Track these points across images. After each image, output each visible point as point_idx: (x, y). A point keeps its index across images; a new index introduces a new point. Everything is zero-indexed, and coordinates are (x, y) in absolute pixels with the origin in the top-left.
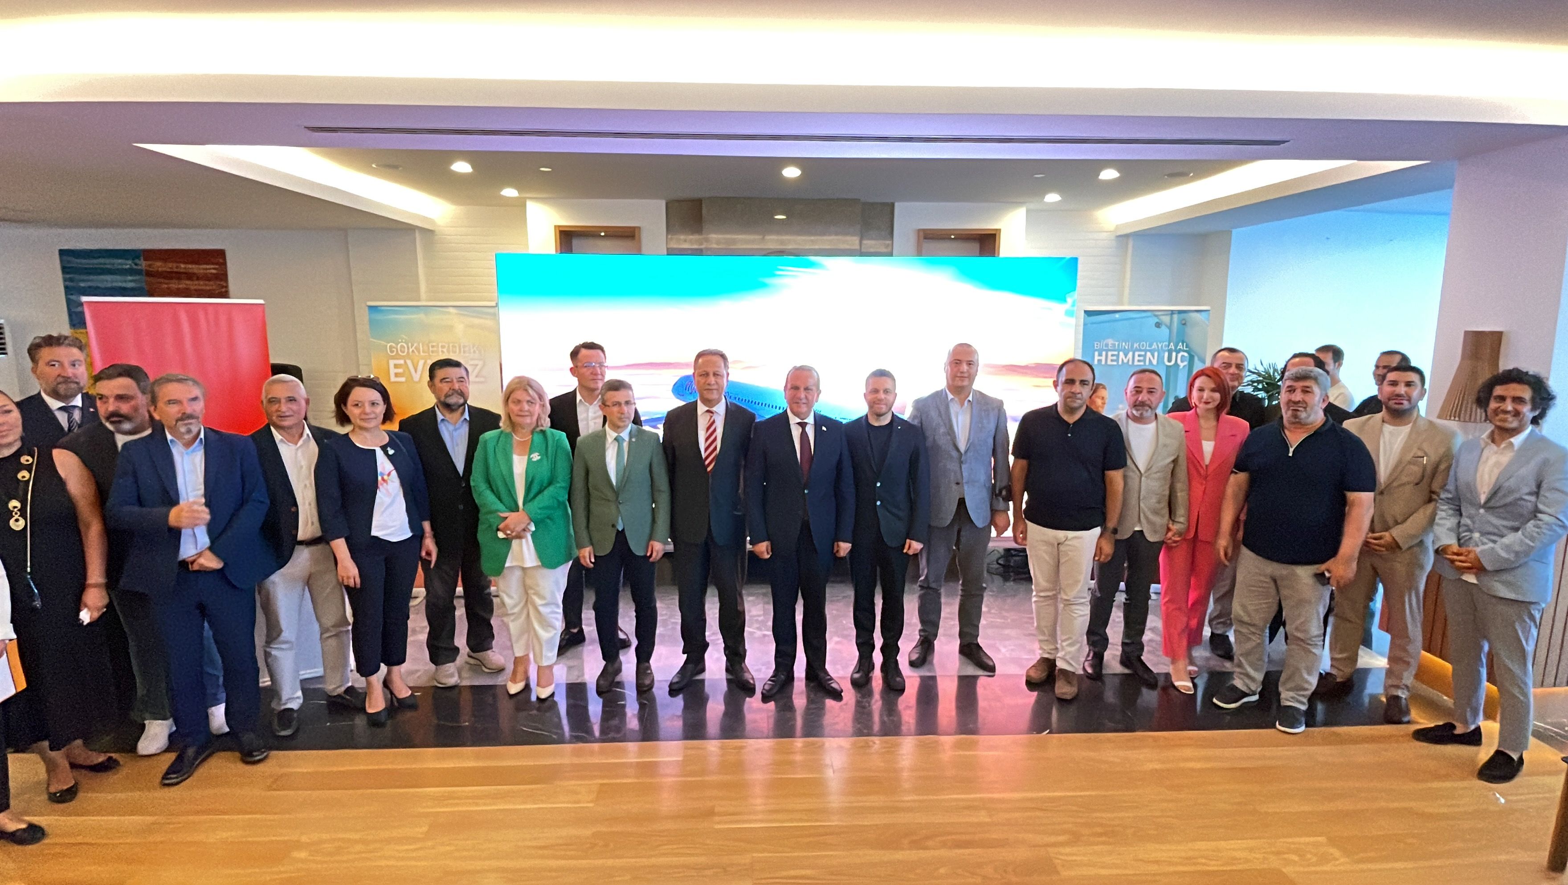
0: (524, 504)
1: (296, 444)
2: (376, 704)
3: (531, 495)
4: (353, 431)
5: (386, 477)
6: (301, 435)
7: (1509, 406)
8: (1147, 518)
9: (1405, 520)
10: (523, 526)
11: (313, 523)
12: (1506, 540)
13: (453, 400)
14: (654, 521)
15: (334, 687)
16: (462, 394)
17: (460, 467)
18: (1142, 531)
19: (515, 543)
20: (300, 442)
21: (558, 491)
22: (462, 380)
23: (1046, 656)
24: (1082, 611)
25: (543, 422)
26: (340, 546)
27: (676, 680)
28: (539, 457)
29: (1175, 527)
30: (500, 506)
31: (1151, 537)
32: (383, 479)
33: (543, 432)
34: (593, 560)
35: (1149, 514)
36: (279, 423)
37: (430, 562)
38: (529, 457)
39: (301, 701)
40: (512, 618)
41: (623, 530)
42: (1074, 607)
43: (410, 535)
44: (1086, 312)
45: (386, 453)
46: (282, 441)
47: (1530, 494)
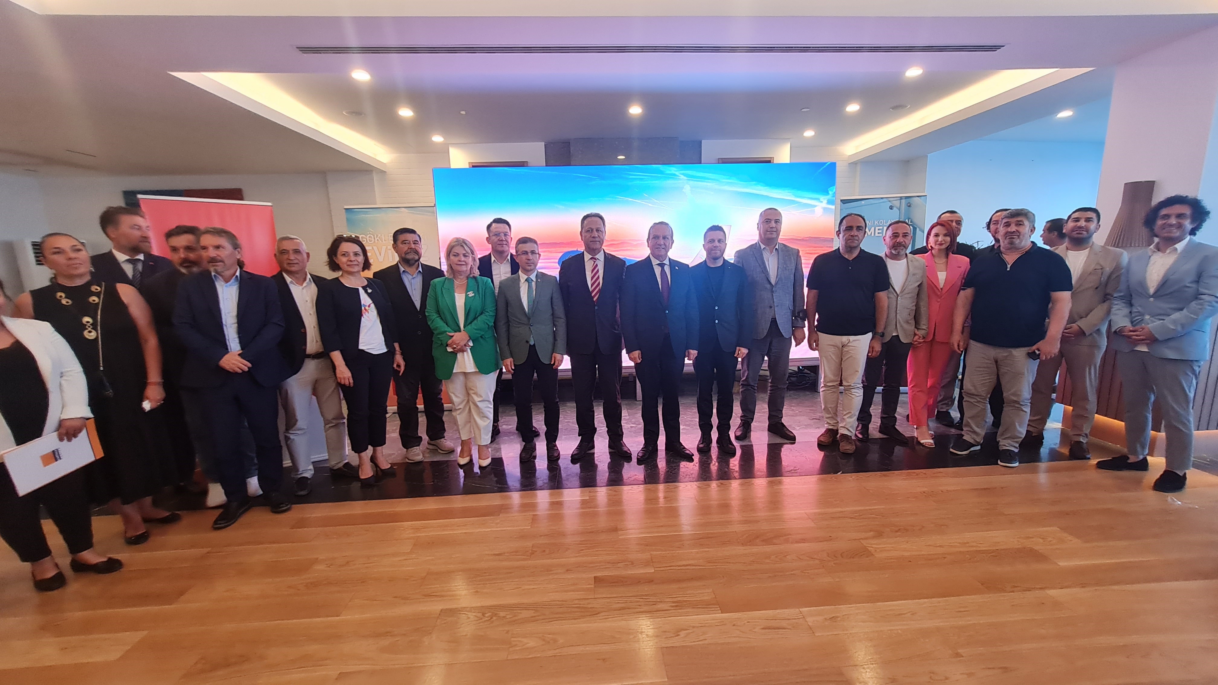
0: (464, 327)
1: (302, 285)
2: (367, 472)
3: (469, 321)
4: (342, 275)
5: (367, 308)
6: (305, 279)
7: (1173, 221)
8: (901, 326)
9: (1087, 316)
10: (465, 342)
11: (317, 342)
12: (1173, 317)
13: (410, 257)
14: (555, 339)
15: (336, 463)
16: (417, 253)
17: (418, 305)
18: (898, 336)
19: (459, 356)
20: (305, 284)
21: (487, 319)
22: (416, 242)
23: (831, 427)
24: (858, 393)
25: (474, 271)
26: (337, 356)
27: (575, 453)
28: (473, 295)
29: (921, 333)
30: (448, 329)
31: (903, 340)
32: (365, 309)
33: (474, 278)
34: (513, 368)
35: (902, 323)
36: (289, 268)
37: (399, 372)
38: (466, 294)
39: (313, 472)
40: (458, 412)
41: (534, 345)
42: (853, 390)
43: (385, 350)
44: (841, 200)
45: (366, 291)
46: (291, 282)
47: (1192, 282)
